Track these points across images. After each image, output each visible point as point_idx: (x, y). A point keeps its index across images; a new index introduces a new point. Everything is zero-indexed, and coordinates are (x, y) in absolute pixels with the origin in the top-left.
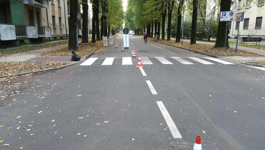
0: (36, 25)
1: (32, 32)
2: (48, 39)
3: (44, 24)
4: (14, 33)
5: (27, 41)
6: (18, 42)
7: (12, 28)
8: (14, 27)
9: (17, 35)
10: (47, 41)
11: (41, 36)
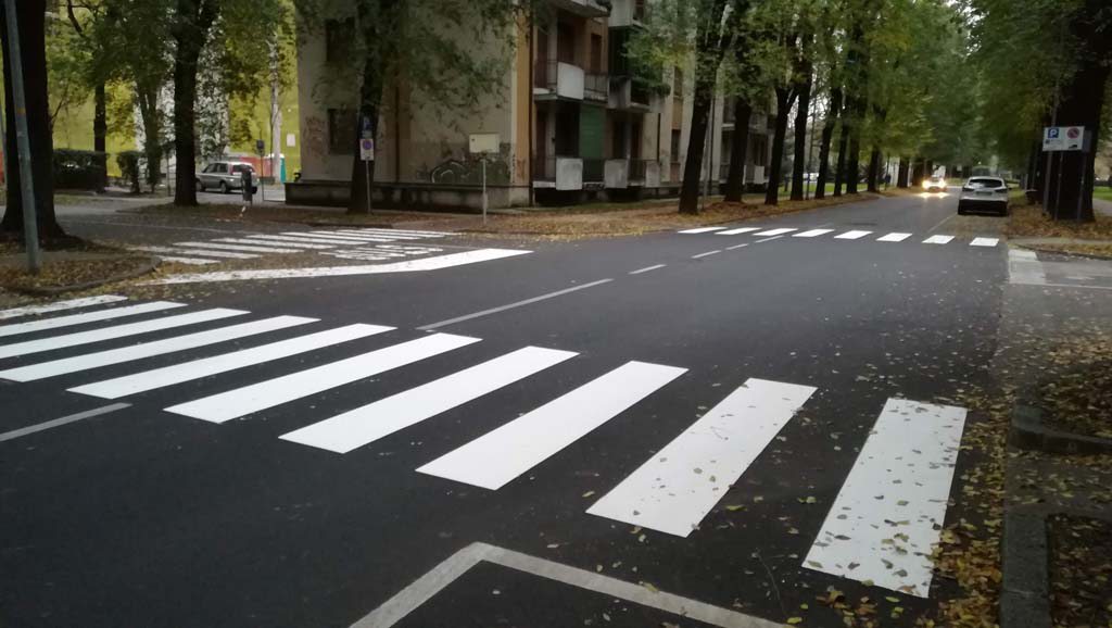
0: (629, 157)
1: (615, 175)
2: (654, 192)
3: (648, 152)
4: (579, 175)
5: (601, 195)
6: (584, 197)
7: (579, 165)
8: (581, 164)
9: (584, 181)
10: (650, 197)
11: (634, 184)
